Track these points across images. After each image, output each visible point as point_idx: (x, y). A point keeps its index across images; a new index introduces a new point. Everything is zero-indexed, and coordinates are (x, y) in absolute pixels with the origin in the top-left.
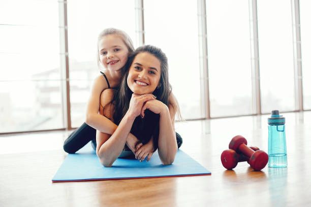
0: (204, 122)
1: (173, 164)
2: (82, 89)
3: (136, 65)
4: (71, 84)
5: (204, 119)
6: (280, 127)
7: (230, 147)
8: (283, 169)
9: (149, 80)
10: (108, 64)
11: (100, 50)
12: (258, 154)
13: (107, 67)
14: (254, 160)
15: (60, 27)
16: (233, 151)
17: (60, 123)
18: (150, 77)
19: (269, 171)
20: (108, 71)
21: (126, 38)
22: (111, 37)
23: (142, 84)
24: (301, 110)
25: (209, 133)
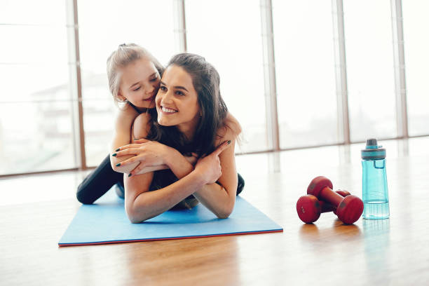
0: (271, 155)
2: (101, 112)
4: (85, 105)
5: (271, 151)
6: (379, 163)
7: (309, 192)
8: (384, 221)
12: (350, 200)
14: (343, 208)
15: (68, 26)
16: (313, 197)
17: (71, 161)
19: (365, 225)
24: (405, 136)
25: (278, 171)
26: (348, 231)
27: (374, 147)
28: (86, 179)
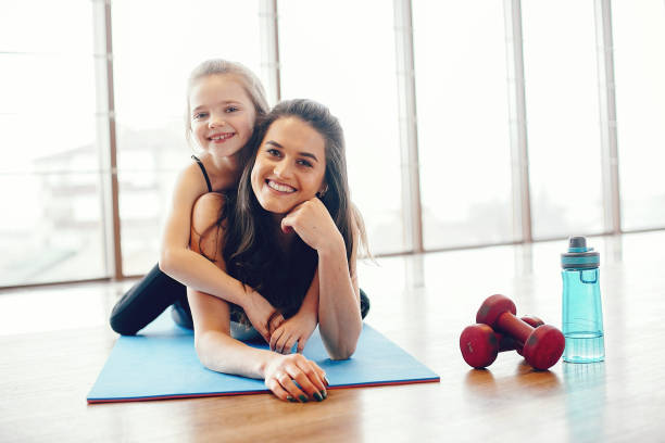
0: (410, 259)
1: (352, 357)
2: (143, 189)
3: (269, 146)
4: (121, 178)
5: (410, 253)
6: (588, 275)
7: (479, 320)
8: (597, 366)
9: (298, 180)
10: (210, 139)
11: (193, 108)
12: (543, 332)
13: (206, 146)
14: (533, 347)
15: (96, 56)
16: (486, 328)
17: (98, 265)
18: (300, 174)
19: (566, 371)
20: (210, 155)
21: (251, 82)
22: (216, 81)
23: (282, 188)
24: (615, 232)
25: (420, 285)
26: (541, 382)
27: (581, 249)
28: (125, 296)
